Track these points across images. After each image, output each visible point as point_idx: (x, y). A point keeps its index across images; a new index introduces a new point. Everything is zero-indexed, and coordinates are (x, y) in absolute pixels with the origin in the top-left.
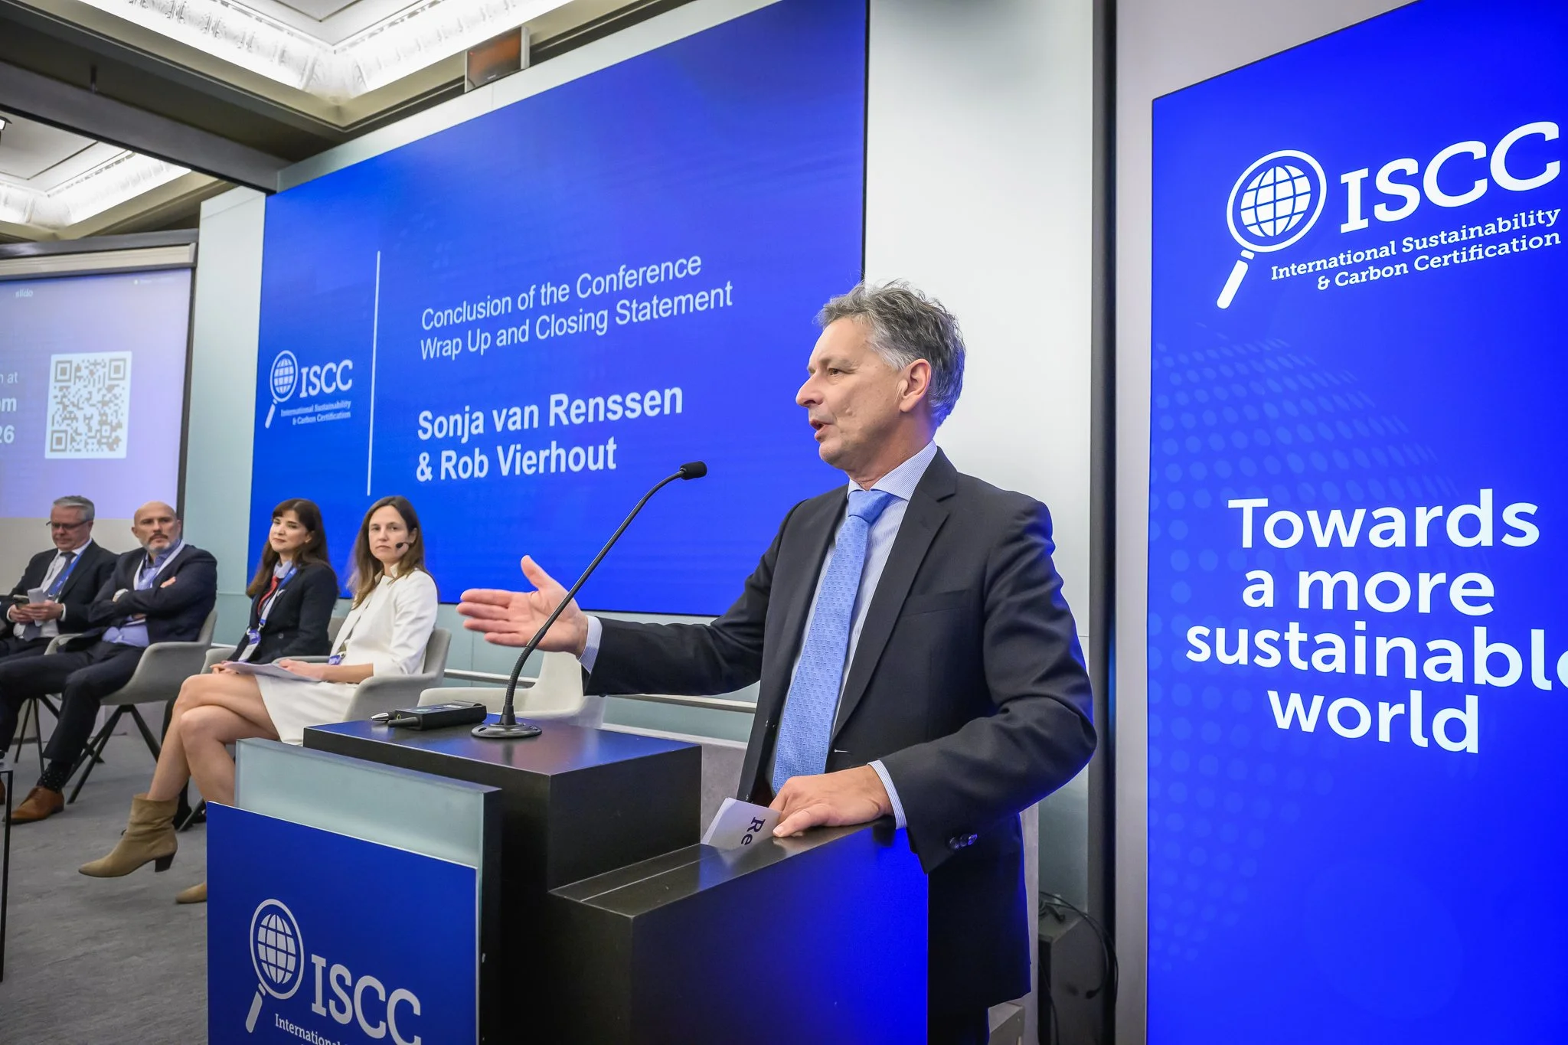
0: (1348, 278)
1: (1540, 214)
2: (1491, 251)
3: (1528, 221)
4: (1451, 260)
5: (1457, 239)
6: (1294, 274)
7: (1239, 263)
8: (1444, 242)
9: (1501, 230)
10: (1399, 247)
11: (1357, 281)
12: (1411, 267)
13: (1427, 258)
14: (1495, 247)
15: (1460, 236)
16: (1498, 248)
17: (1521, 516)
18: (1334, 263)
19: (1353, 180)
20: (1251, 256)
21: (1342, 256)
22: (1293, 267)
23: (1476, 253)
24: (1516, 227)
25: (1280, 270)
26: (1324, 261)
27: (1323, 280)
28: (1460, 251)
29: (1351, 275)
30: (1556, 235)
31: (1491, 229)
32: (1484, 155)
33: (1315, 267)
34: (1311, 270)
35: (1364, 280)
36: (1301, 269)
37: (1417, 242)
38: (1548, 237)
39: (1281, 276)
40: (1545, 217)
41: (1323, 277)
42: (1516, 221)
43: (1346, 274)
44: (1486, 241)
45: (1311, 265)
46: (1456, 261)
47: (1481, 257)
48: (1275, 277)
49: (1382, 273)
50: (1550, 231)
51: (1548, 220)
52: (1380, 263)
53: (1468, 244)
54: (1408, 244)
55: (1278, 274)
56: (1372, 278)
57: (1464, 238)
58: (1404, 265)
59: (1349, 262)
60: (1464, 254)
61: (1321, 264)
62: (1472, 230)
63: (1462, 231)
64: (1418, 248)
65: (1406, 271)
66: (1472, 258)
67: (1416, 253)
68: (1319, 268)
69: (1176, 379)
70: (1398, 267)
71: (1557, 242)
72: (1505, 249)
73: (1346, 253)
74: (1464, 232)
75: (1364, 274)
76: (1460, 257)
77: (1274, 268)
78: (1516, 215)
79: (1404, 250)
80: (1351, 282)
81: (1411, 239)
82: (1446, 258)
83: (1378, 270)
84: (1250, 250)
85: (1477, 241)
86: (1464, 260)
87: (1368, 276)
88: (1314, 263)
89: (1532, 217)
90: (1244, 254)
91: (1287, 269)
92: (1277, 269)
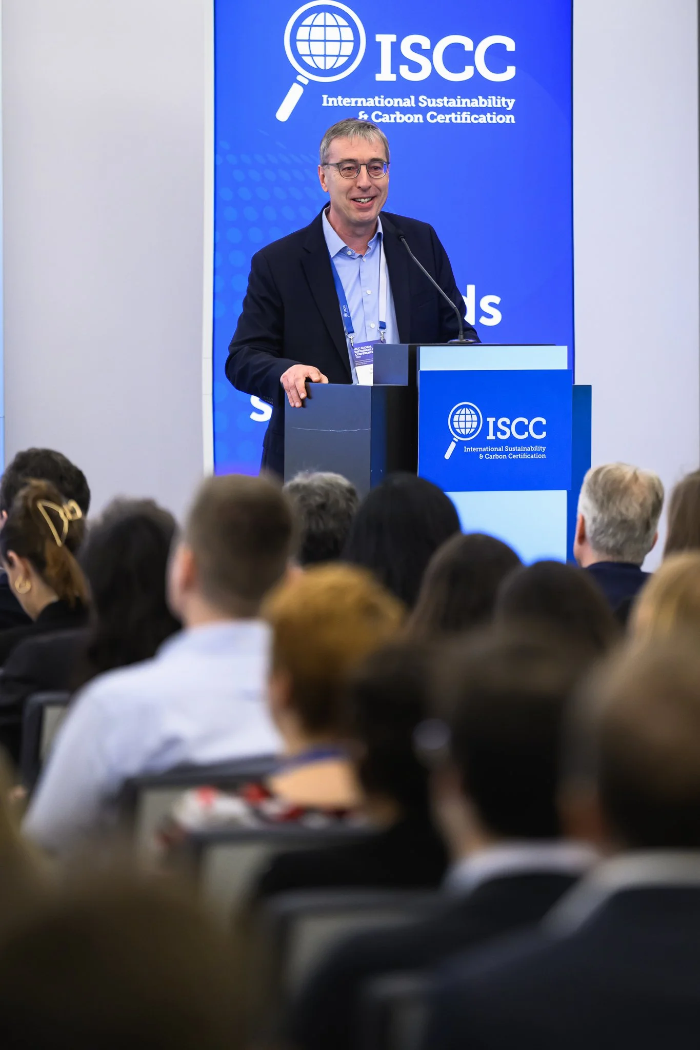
0: (381, 117)
1: (504, 100)
2: (475, 119)
3: (496, 104)
4: (450, 119)
5: (454, 105)
6: (341, 105)
7: (295, 85)
8: (446, 105)
9: (481, 105)
10: (417, 101)
11: (388, 121)
12: (425, 118)
13: (435, 114)
14: (477, 117)
15: (456, 104)
16: (480, 117)
17: (491, 304)
18: (371, 103)
19: (386, 40)
20: (306, 82)
21: (377, 99)
22: (340, 98)
23: (466, 118)
24: (490, 106)
25: (329, 99)
26: (364, 100)
27: (363, 114)
28: (456, 114)
29: (384, 115)
30: (513, 117)
31: (475, 103)
32: (471, 49)
33: (356, 102)
34: (353, 104)
35: (392, 121)
36: (346, 102)
37: (429, 100)
38: (508, 117)
39: (330, 104)
40: (506, 103)
41: (363, 112)
42: (490, 101)
43: (380, 113)
44: (474, 111)
45: (354, 100)
46: (454, 121)
47: (469, 121)
48: (325, 104)
49: (405, 118)
50: (509, 113)
51: (508, 106)
52: (404, 110)
53: (462, 110)
54: (424, 102)
55: (328, 102)
56: (398, 121)
57: (459, 105)
58: (421, 116)
59: (382, 105)
60: (459, 117)
61: (361, 102)
62: (464, 101)
63: (457, 100)
64: (430, 105)
65: (421, 121)
66: (464, 121)
67: (428, 109)
68: (359, 104)
69: (239, 175)
70: (416, 116)
71: (513, 122)
72: (483, 119)
73: (380, 97)
74: (459, 101)
75: (393, 116)
76: (456, 119)
77: (325, 97)
78: (490, 97)
79: (420, 104)
80: (384, 121)
81: (425, 98)
82: (448, 117)
83: (402, 116)
84: (305, 77)
85: (466, 109)
86: (459, 121)
87: (395, 119)
88: (356, 99)
89: (499, 101)
90: (299, 78)
91: (335, 99)
92: (327, 98)
